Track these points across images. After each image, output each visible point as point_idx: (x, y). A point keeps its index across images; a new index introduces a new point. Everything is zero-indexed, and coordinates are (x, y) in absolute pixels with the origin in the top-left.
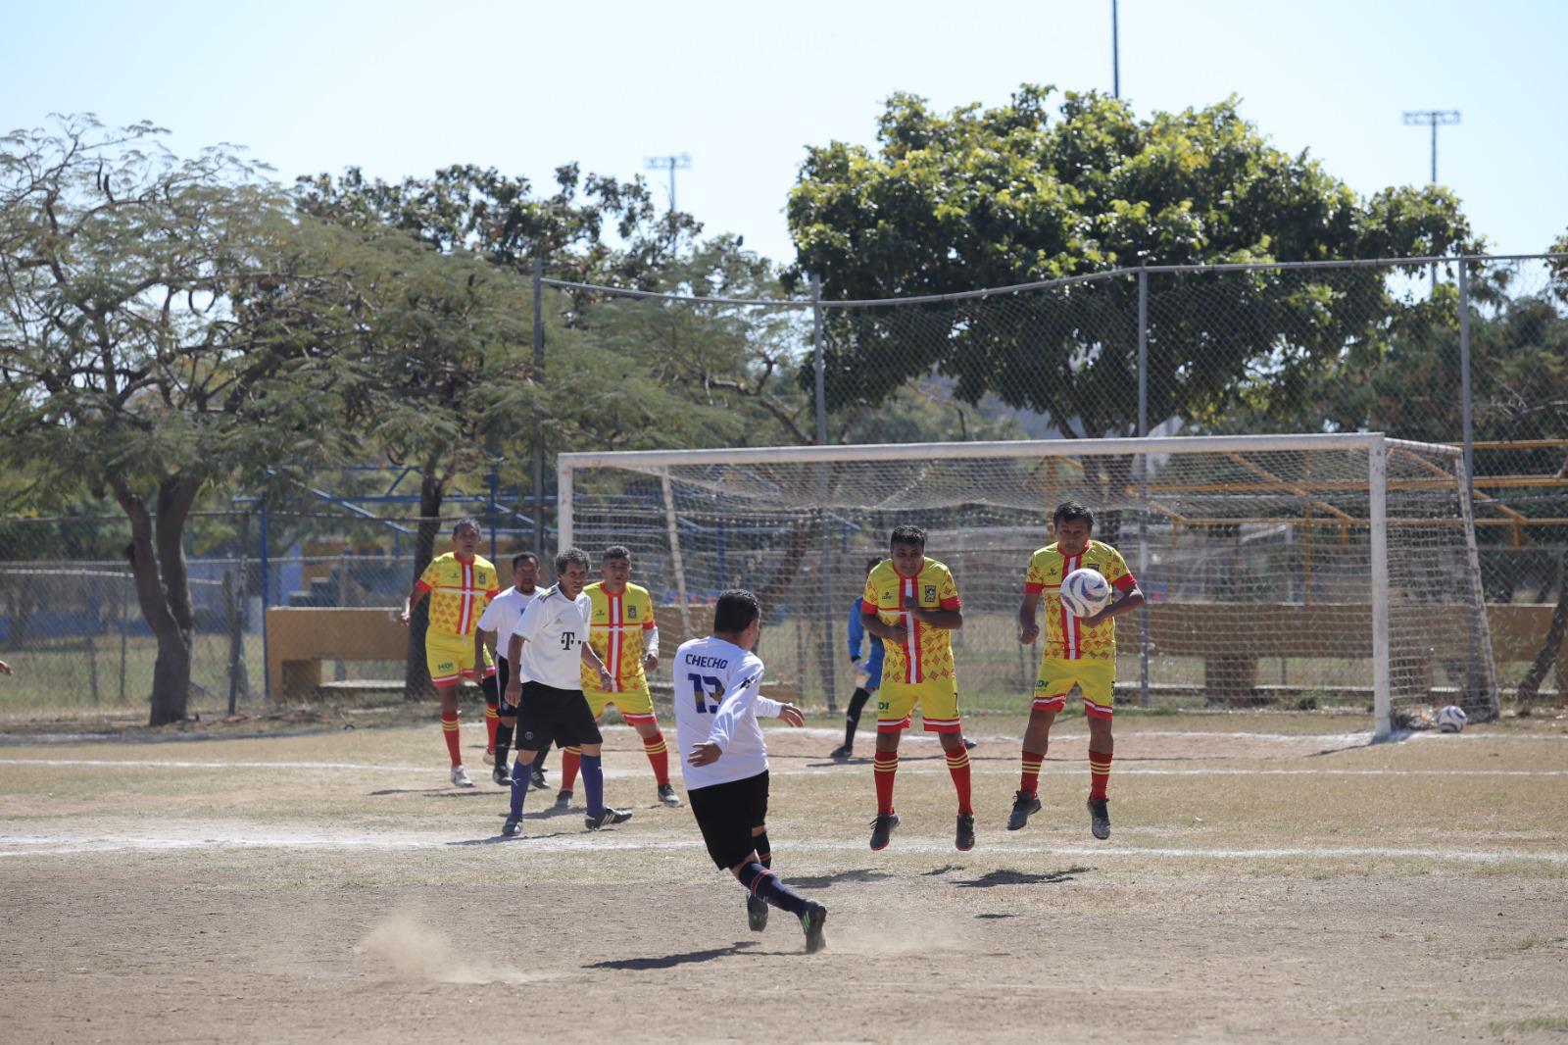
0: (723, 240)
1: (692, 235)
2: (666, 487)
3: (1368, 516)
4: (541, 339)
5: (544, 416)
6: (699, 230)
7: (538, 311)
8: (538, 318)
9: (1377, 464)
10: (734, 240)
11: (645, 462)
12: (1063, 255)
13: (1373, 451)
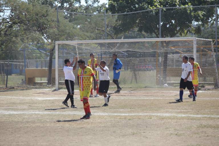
0: (103, 4)
1: (98, 3)
2: (76, 47)
3: (193, 52)
4: (58, 21)
5: (57, 35)
6: (99, 2)
7: (58, 16)
8: (58, 17)
9: (195, 42)
10: (105, 4)
11: (71, 43)
12: (154, 6)
13: (194, 41)
